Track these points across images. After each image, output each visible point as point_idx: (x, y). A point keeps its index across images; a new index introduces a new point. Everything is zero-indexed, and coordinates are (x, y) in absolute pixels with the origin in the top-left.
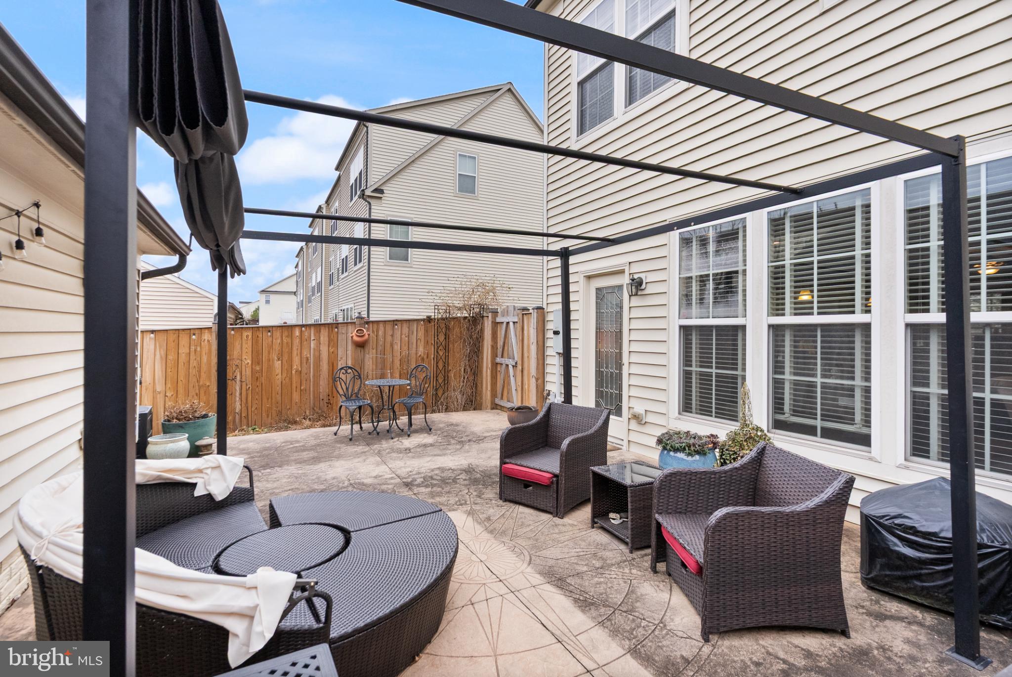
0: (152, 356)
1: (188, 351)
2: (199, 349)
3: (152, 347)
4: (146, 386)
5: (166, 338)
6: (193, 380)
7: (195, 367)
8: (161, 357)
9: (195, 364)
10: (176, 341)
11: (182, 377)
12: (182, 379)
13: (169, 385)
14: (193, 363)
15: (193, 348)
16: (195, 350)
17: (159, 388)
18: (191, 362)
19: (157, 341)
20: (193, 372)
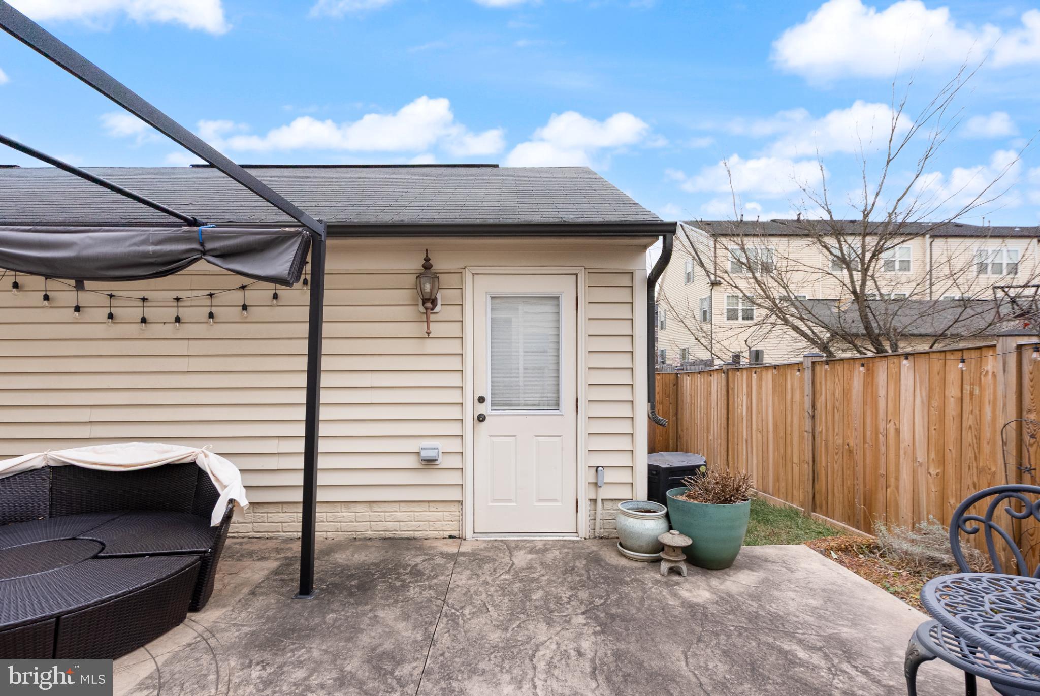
0: (912, 399)
1: (960, 395)
2: (977, 392)
3: (911, 383)
4: (905, 448)
5: (927, 366)
6: (969, 454)
7: (970, 427)
8: (922, 402)
9: (971, 422)
10: (942, 373)
11: (951, 445)
12: (951, 448)
13: (933, 455)
14: (969, 420)
15: (967, 387)
16: (972, 394)
17: (921, 456)
18: (965, 416)
19: (916, 371)
20: (969, 437)
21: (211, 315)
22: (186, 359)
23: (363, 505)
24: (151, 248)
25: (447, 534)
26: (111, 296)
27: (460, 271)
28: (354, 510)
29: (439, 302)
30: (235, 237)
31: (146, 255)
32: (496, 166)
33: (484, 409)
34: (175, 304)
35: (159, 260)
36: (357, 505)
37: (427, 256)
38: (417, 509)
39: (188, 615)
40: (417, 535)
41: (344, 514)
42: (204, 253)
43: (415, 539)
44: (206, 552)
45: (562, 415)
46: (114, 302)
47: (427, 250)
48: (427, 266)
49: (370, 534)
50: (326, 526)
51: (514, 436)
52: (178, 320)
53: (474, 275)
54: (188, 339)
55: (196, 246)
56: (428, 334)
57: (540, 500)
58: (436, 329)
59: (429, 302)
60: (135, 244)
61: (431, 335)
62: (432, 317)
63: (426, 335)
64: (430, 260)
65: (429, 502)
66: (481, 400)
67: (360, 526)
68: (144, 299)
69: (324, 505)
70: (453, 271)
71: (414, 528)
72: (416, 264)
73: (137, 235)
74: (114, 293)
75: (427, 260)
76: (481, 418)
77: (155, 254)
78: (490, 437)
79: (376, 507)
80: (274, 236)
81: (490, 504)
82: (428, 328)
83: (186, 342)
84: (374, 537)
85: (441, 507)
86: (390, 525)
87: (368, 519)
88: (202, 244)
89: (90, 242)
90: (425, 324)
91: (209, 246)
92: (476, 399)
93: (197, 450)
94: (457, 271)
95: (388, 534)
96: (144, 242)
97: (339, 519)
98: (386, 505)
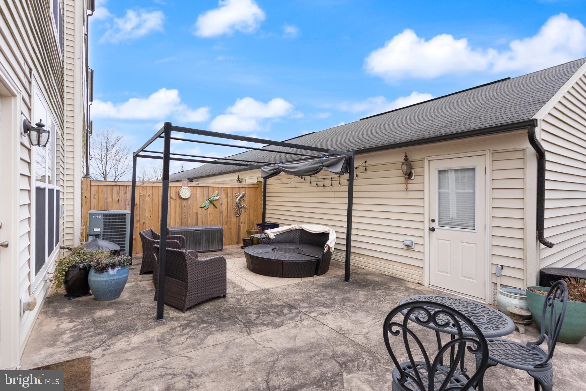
21: (340, 183)
22: (333, 199)
23: (385, 260)
24: (312, 166)
25: (417, 281)
26: (317, 178)
27: (422, 159)
28: (381, 262)
29: (414, 175)
30: (330, 160)
31: (311, 168)
32: (509, 78)
33: (435, 225)
34: (331, 180)
35: (314, 169)
36: (382, 260)
37: (406, 155)
38: (405, 267)
39: (315, 275)
40: (405, 278)
41: (378, 263)
42: (323, 166)
43: (404, 280)
44: (320, 258)
45: (476, 233)
46: (318, 180)
47: (406, 152)
48: (406, 159)
49: (387, 273)
50: (372, 266)
51: (450, 241)
52: (332, 185)
53: (429, 161)
54: (334, 192)
55: (321, 164)
56: (407, 189)
57: (463, 276)
58: (410, 187)
59: (409, 175)
60: (309, 166)
61: (408, 190)
62: (410, 182)
63: (406, 190)
64: (407, 156)
65: (410, 265)
66: (433, 221)
67: (384, 269)
68: (324, 179)
69: (372, 257)
70: (419, 160)
71: (403, 275)
72: (402, 159)
73: (309, 163)
74: (318, 177)
75: (406, 156)
76: (433, 230)
77: (313, 168)
78: (438, 239)
79: (389, 263)
80: (338, 159)
81: (437, 272)
82: (407, 186)
83: (334, 193)
84: (388, 275)
85: (415, 268)
86: (394, 271)
87: (386, 267)
88: (323, 164)
89: (301, 166)
90: (405, 185)
91: (324, 164)
92: (431, 220)
93: (330, 229)
94: (421, 160)
95: (393, 275)
96: (311, 165)
97: (376, 264)
98: (393, 262)
